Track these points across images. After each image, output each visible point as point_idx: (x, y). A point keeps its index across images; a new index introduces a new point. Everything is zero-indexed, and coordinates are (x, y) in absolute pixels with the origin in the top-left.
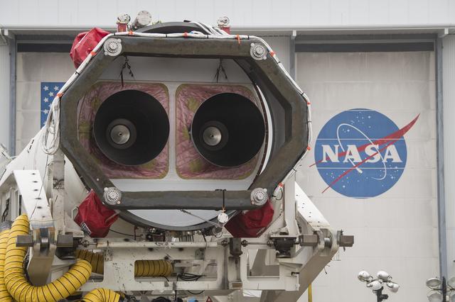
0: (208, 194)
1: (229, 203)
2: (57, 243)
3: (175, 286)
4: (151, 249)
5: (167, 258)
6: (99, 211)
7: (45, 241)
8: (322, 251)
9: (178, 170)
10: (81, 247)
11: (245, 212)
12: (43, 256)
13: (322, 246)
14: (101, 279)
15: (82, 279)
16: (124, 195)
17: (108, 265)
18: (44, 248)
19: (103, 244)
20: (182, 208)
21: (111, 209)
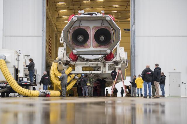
0: (97, 51)
1: (101, 53)
2: (63, 62)
3: (91, 72)
4: (86, 64)
5: (89, 66)
6: (73, 55)
7: (60, 61)
8: (122, 63)
9: (93, 46)
10: (70, 64)
11: (106, 55)
12: (60, 65)
13: (122, 62)
14: (75, 71)
15: (71, 70)
16: (78, 51)
17: (76, 68)
18: (60, 63)
19: (74, 63)
20: (91, 54)
21: (76, 55)
